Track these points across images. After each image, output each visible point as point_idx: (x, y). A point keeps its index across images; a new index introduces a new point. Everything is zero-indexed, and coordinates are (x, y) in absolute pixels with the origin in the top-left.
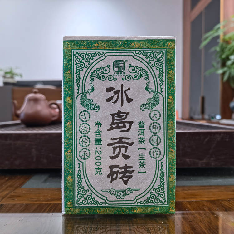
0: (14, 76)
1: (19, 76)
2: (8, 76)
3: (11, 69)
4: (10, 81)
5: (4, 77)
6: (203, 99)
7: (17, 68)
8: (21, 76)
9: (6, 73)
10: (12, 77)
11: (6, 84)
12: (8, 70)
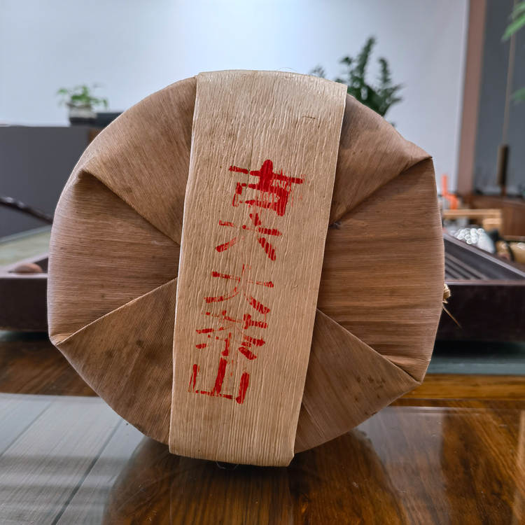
0: (92, 103)
1: (102, 104)
2: (79, 103)
3: (85, 88)
4: (84, 114)
5: (71, 106)
6: (506, 152)
7: (95, 86)
8: (105, 102)
9: (75, 98)
10: (88, 107)
11: (75, 121)
12: (79, 92)
